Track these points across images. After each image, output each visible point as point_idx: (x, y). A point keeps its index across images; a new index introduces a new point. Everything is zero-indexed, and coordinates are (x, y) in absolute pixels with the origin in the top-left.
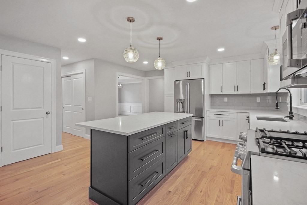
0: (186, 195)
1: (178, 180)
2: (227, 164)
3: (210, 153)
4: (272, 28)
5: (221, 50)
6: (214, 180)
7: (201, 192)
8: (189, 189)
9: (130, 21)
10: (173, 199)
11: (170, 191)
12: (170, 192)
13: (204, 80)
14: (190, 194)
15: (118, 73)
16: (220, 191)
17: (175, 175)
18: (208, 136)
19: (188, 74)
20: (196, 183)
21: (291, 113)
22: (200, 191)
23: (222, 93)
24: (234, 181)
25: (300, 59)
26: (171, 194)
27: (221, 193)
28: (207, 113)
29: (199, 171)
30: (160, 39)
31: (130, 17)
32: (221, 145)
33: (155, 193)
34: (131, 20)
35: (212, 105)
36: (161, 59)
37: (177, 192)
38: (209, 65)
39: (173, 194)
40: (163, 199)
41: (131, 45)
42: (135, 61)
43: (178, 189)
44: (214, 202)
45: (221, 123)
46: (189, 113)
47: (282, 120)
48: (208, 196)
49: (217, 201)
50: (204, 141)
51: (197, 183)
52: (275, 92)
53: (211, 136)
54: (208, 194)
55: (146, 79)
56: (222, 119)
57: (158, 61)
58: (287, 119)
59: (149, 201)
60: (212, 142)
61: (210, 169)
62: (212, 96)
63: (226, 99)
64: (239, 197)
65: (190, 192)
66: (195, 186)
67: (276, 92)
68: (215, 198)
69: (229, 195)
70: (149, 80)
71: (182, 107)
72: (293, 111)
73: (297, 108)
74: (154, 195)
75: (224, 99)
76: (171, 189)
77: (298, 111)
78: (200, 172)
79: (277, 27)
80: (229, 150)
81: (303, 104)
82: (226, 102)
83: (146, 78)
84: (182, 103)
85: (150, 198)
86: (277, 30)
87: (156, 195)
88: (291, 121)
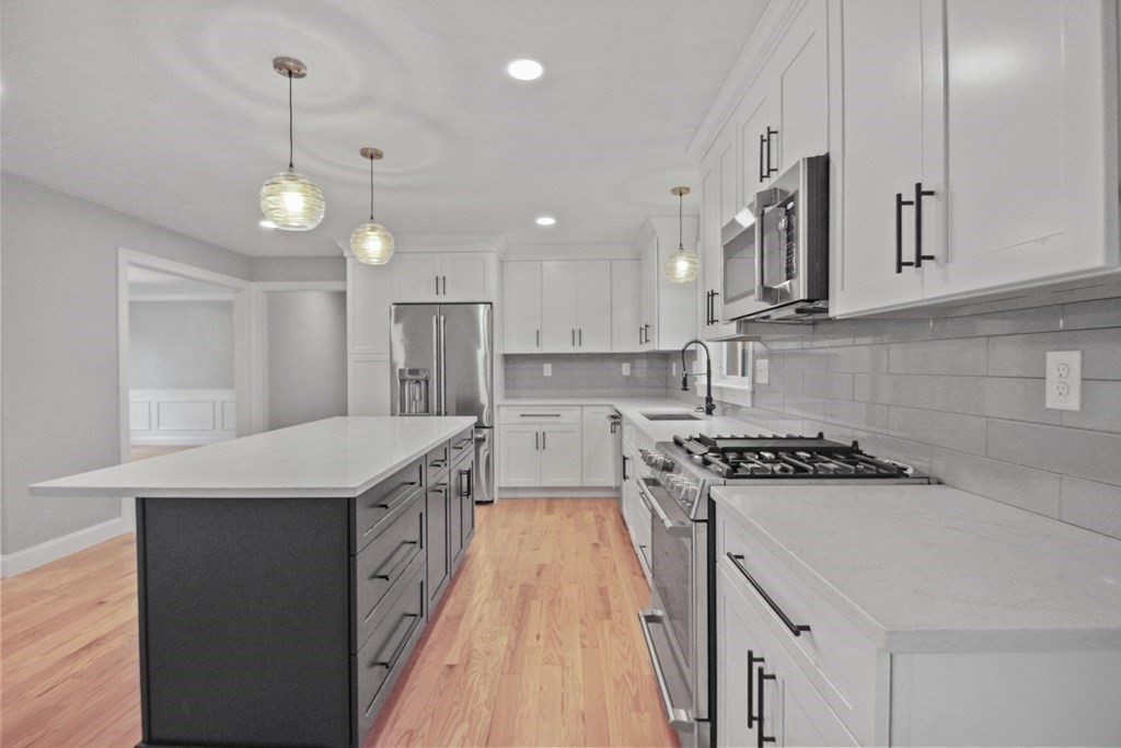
0: (502, 659)
1: (461, 629)
2: (577, 553)
3: (523, 534)
4: (674, 191)
5: (546, 221)
6: (560, 600)
7: (538, 637)
8: (504, 640)
9: (287, 71)
10: (470, 682)
11: (451, 663)
12: (451, 667)
13: (492, 307)
14: (513, 653)
15: (125, 255)
16: (582, 622)
17: (448, 618)
18: (502, 485)
19: (440, 283)
20: (516, 622)
21: (709, 399)
22: (535, 637)
23: (540, 351)
24: (606, 588)
25: (776, 287)
26: (459, 670)
27: (586, 625)
28: (499, 413)
29: (511, 587)
30: (373, 155)
31: (289, 59)
32: (544, 505)
33: (407, 687)
34: (290, 69)
35: (511, 387)
36: (380, 226)
37: (473, 661)
38: (502, 262)
39: (465, 669)
40: (441, 693)
41: (291, 165)
42: (311, 226)
43: (472, 652)
44: (579, 650)
45: (540, 442)
46: (446, 414)
47: (690, 418)
48: (561, 643)
49: (583, 646)
50: (492, 502)
51: (519, 620)
52: (681, 349)
53: (514, 482)
54: (557, 638)
55: (254, 288)
56: (545, 428)
57: (370, 233)
58: (702, 414)
59: (398, 713)
60: (518, 500)
61: (538, 574)
62: (507, 358)
63: (548, 369)
64: (641, 614)
65: (509, 647)
66: (517, 629)
67: (683, 351)
68: (578, 641)
69: (606, 623)
70: (268, 292)
71: (417, 398)
72: (713, 395)
73: (720, 388)
74: (405, 692)
75: (542, 369)
76: (453, 657)
77: (722, 396)
78: (516, 591)
79: (683, 191)
80: (569, 516)
81: (724, 378)
82: (546, 378)
83: (253, 285)
84: (418, 382)
85: (397, 707)
86: (683, 196)
87: (413, 689)
88: (709, 417)
